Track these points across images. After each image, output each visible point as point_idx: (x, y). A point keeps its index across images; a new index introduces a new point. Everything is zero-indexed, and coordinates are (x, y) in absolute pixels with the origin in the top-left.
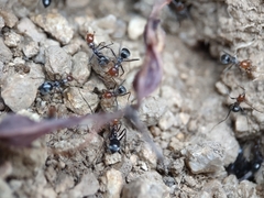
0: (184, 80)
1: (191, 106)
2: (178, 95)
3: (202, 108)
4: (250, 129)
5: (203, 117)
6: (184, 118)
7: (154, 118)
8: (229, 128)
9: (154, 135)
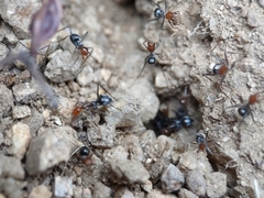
0: (108, 36)
1: (113, 63)
2: (100, 51)
3: (125, 65)
4: (169, 85)
5: (125, 74)
6: (105, 74)
7: (70, 72)
8: (149, 84)
9: (72, 91)
